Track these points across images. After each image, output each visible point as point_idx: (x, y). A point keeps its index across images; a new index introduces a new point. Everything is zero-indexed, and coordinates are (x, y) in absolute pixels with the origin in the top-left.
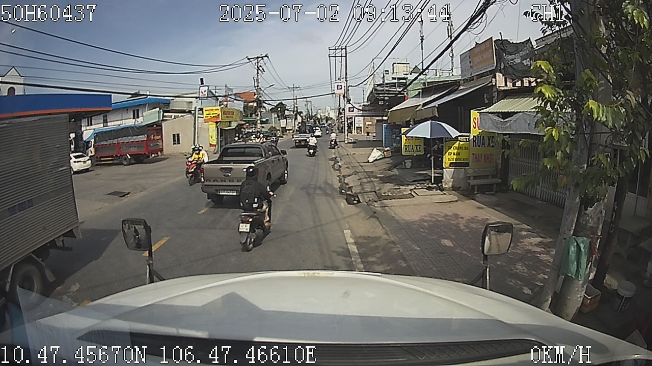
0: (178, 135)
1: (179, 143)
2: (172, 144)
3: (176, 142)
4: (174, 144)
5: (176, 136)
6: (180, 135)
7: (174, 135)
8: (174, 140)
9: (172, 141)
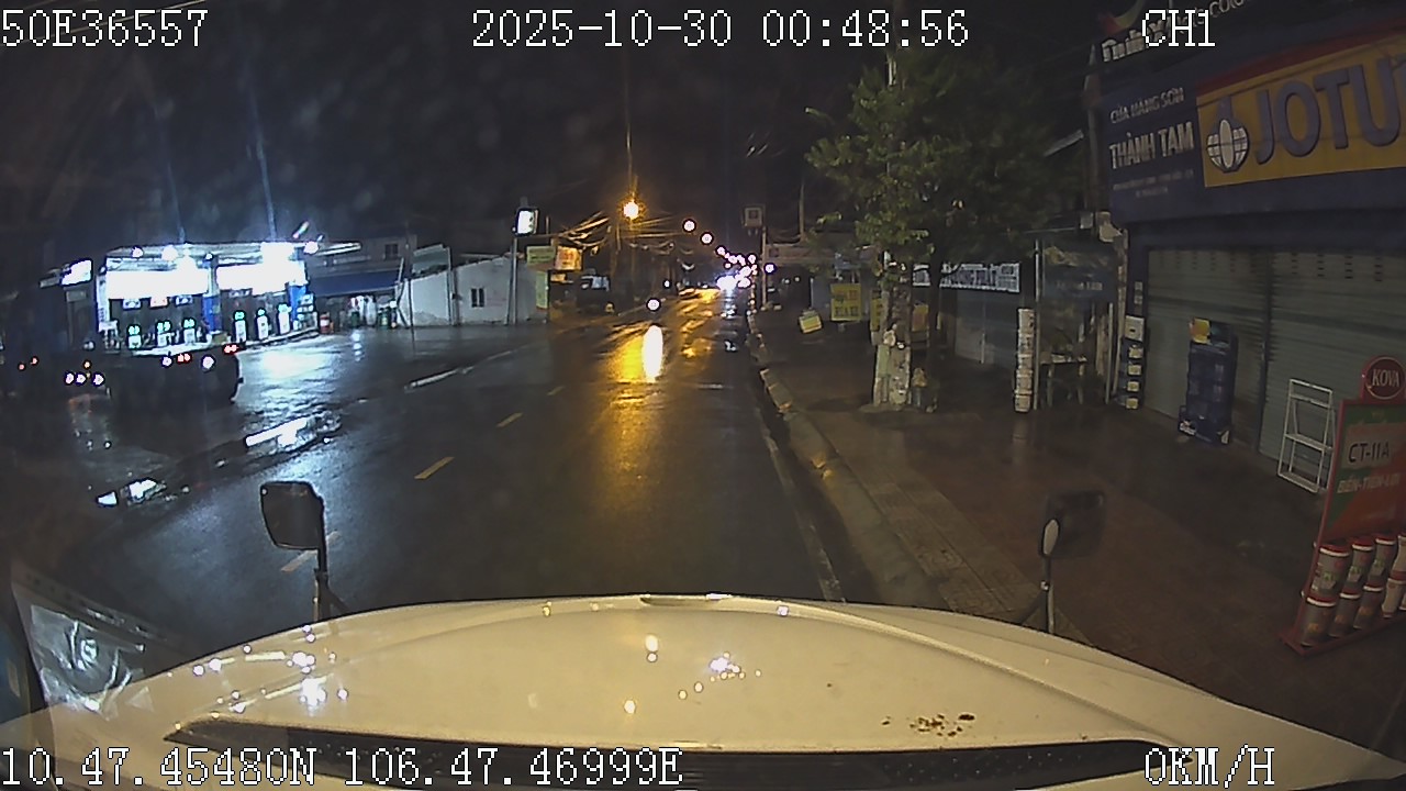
0: (481, 291)
1: (482, 305)
2: (470, 304)
3: (478, 303)
4: (474, 305)
5: (478, 292)
6: (485, 291)
7: (474, 291)
8: (474, 299)
9: (470, 299)
